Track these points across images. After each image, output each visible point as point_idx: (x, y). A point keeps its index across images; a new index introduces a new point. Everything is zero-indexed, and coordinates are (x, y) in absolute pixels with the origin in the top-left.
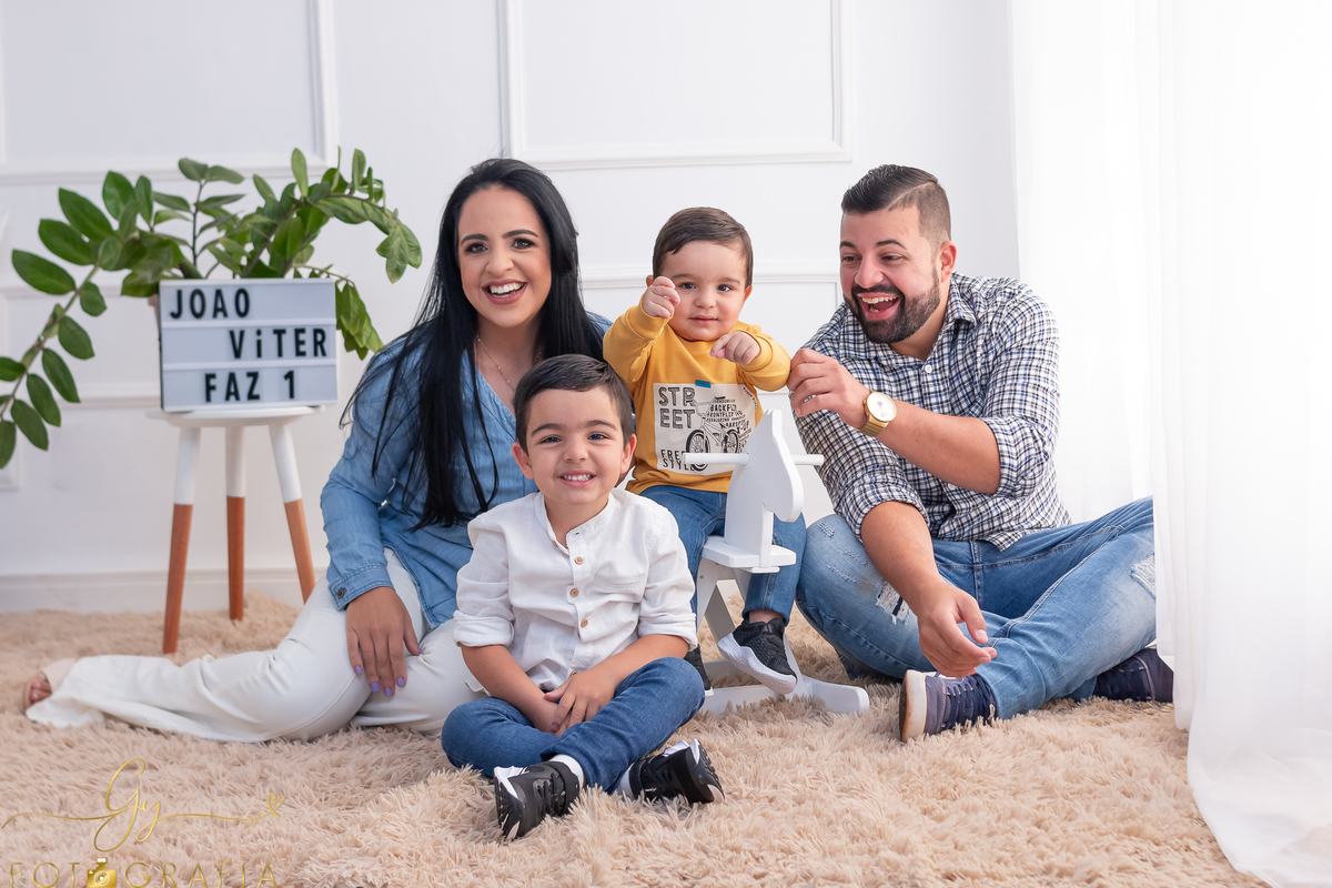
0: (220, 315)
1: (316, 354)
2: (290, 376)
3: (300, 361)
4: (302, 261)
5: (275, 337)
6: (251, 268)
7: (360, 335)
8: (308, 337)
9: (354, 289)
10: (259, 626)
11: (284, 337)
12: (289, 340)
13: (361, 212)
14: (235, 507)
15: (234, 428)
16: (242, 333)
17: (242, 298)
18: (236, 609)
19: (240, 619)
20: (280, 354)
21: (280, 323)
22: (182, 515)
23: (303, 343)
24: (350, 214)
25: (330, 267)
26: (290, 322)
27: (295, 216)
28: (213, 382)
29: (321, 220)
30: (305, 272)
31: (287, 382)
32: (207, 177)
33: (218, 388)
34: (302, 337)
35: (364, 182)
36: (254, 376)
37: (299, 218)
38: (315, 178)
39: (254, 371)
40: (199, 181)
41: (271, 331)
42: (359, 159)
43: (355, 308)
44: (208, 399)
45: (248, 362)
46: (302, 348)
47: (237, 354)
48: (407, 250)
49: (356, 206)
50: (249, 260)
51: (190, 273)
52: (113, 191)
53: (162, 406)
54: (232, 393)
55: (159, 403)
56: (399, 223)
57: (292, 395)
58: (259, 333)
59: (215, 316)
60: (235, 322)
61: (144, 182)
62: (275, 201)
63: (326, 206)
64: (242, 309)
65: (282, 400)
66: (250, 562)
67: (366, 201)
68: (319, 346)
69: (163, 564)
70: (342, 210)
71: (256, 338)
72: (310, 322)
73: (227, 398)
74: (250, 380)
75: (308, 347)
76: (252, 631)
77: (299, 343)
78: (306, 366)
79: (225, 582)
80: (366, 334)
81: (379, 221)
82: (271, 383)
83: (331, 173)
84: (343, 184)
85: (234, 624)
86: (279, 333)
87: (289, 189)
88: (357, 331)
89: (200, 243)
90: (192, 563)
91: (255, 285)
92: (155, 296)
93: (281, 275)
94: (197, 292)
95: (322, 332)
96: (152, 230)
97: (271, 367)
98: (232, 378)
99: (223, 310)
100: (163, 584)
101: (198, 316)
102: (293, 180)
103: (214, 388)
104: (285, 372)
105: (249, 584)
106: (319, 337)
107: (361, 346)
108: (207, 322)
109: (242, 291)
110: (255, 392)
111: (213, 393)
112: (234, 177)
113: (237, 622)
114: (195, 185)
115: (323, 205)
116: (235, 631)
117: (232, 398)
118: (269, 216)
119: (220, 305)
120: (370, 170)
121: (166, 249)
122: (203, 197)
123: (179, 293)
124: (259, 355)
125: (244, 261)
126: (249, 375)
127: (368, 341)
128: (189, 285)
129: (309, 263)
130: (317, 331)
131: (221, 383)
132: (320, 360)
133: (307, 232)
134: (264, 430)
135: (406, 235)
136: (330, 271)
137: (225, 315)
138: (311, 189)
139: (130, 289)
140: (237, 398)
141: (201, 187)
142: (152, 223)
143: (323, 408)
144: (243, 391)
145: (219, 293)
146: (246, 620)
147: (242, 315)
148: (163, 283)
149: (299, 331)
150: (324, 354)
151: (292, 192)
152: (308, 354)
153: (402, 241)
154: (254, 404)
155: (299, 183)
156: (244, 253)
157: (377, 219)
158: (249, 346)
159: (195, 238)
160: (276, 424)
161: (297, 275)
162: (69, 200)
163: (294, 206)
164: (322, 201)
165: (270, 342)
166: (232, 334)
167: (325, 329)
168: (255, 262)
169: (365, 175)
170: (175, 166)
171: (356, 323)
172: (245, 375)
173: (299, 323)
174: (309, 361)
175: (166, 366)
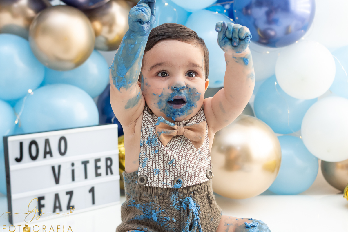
0: (48, 156)
1: (107, 174)
2: (92, 190)
3: (99, 179)
5: (83, 166)
8: (102, 164)
11: (88, 166)
12: (91, 167)
16: (60, 167)
17: (63, 142)
20: (86, 177)
21: (85, 157)
23: (99, 168)
26: (91, 157)
28: (43, 202)
31: (91, 195)
33: (47, 205)
34: (99, 164)
36: (70, 193)
39: (69, 190)
41: (80, 163)
45: (66, 185)
46: (99, 171)
47: (57, 181)
53: (12, 224)
54: (57, 207)
57: (93, 203)
58: (73, 165)
59: (45, 157)
60: (56, 160)
64: (63, 150)
65: (87, 207)
68: (108, 167)
71: (71, 168)
72: (104, 154)
73: (54, 211)
74: (68, 196)
77: (97, 168)
78: (102, 183)
82: (80, 197)
86: (85, 163)
91: (70, 134)
94: (33, 142)
95: (110, 159)
97: (81, 186)
98: (57, 196)
99: (50, 153)
101: (34, 158)
103: (44, 206)
104: (89, 188)
106: (109, 163)
108: (41, 161)
109: (63, 138)
110: (72, 204)
111: (43, 210)
117: (58, 210)
119: (48, 150)
123: (21, 144)
124: (73, 179)
126: (68, 193)
130: (108, 159)
131: (49, 203)
137: (51, 156)
140: (61, 210)
144: (64, 204)
145: (47, 141)
147: (62, 154)
148: (10, 139)
149: (97, 160)
150: (112, 173)
152: (102, 174)
158: (65, 175)
165: (79, 169)
166: (53, 168)
167: (112, 157)
172: (65, 193)
173: (97, 156)
174: (104, 178)
175: (14, 196)
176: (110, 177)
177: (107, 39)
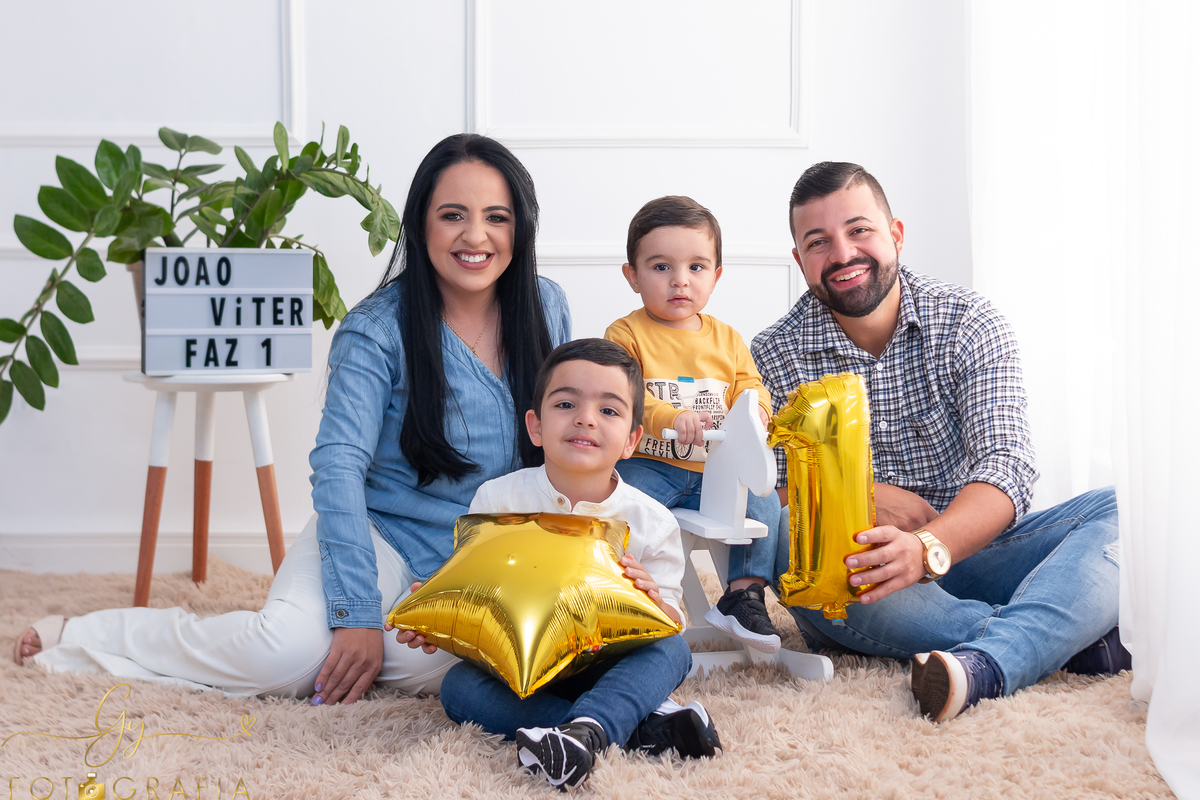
0: (202, 282)
1: (292, 323)
2: (267, 343)
3: (278, 329)
4: (276, 232)
5: (254, 305)
6: (230, 237)
7: (328, 305)
8: (285, 306)
9: (323, 259)
10: (222, 588)
11: (263, 305)
13: (343, 186)
14: (202, 470)
15: (205, 393)
16: (223, 301)
17: (224, 266)
18: (198, 573)
19: (203, 582)
20: (258, 322)
21: (259, 292)
22: (156, 476)
23: (281, 311)
24: (329, 187)
25: (299, 237)
26: (268, 291)
27: (273, 188)
28: (193, 348)
29: (299, 192)
30: (277, 242)
31: (264, 350)
32: (187, 147)
33: (198, 353)
34: (280, 306)
35: (347, 156)
36: (233, 342)
37: (279, 190)
38: (295, 152)
39: (233, 337)
40: (180, 151)
41: (251, 300)
42: (344, 135)
43: (324, 278)
44: (188, 364)
45: (228, 329)
46: (280, 317)
47: (218, 321)
48: (388, 224)
49: (338, 181)
50: (229, 230)
51: (171, 241)
52: (106, 159)
53: (143, 370)
54: (211, 359)
55: (139, 366)
56: (380, 199)
57: (268, 363)
58: (239, 301)
59: (197, 283)
60: (216, 290)
61: (134, 151)
62: (257, 171)
63: (306, 178)
64: (224, 277)
65: (258, 367)
66: (215, 526)
67: (348, 175)
68: (296, 316)
69: (136, 527)
70: (323, 183)
71: (236, 305)
72: (288, 291)
73: (207, 364)
74: (229, 346)
75: (285, 316)
76: (216, 594)
77: (277, 311)
78: (284, 335)
79: (189, 545)
80: (334, 303)
81: (362, 197)
82: (248, 350)
83: (312, 148)
84: (323, 158)
85: (198, 587)
86: (258, 301)
87: (272, 161)
88: (325, 302)
89: (178, 211)
90: (165, 526)
91: (236, 254)
92: (140, 262)
93: (258, 246)
94: (182, 260)
95: (299, 301)
96: (140, 198)
97: (249, 334)
98: (212, 344)
99: (206, 278)
100: (136, 545)
101: (181, 282)
102: (275, 153)
103: (194, 353)
104: (263, 339)
105: (212, 546)
106: (296, 307)
107: (329, 316)
108: (190, 288)
109: (223, 260)
110: (234, 359)
111: (193, 359)
112: (213, 148)
113: (200, 584)
114: (175, 154)
115: (304, 177)
116: (200, 592)
117: (211, 364)
118: (251, 188)
119: (202, 273)
120: (355, 147)
121: (157, 217)
122: (182, 167)
123: (164, 260)
124: (238, 322)
125: (221, 230)
126: (228, 341)
127: (335, 312)
128: (173, 253)
129: (281, 234)
130: (295, 301)
131: (201, 349)
132: (296, 329)
133: (285, 204)
134: (239, 395)
135: (387, 210)
136: (301, 241)
137: (207, 283)
138: (293, 162)
139: (116, 255)
140: (216, 364)
141: (181, 157)
142: (141, 192)
143: (296, 376)
144: (222, 357)
145: (202, 261)
146: (209, 582)
147: (224, 283)
148: (149, 250)
149: (277, 300)
150: (300, 323)
151: (275, 164)
152: (284, 322)
153: (383, 215)
154: (232, 370)
155: (280, 155)
156: (222, 221)
157: (357, 193)
158: (229, 314)
159: (173, 206)
160: (251, 390)
161: (271, 245)
162: (65, 167)
163: (276, 177)
164: (303, 175)
165: (249, 310)
166: (213, 301)
167: (302, 298)
168: (235, 232)
169: (348, 150)
170: (156, 134)
171: (324, 293)
172: (224, 341)
173: (278, 292)
174: (286, 329)
175: (149, 331)
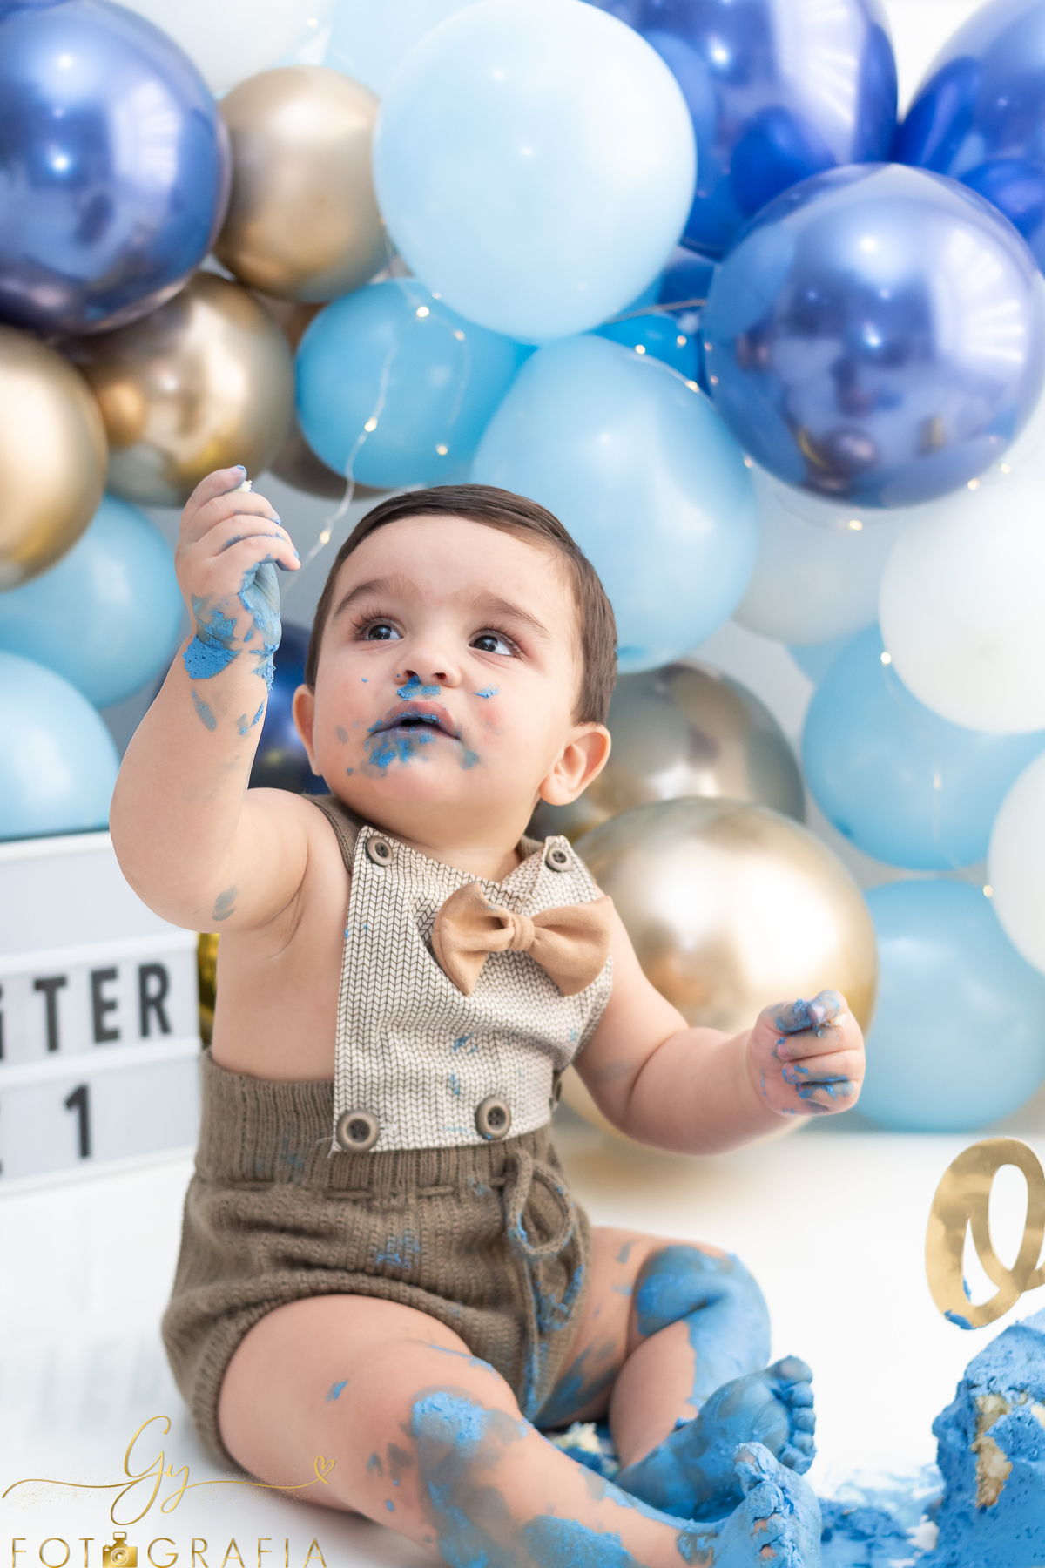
1: (145, 1031)
2: (79, 1100)
3: (109, 1054)
5: (39, 998)
8: (124, 991)
11: (62, 995)
12: (75, 1005)
20: (53, 1043)
21: (48, 964)
23: (112, 1006)
26: (76, 956)
31: (71, 1120)
34: (109, 990)
41: (28, 985)
46: (110, 1020)
57: (85, 1150)
65: (57, 1166)
68: (152, 1006)
72: (129, 950)
75: (125, 1017)
77: (101, 1007)
78: (120, 1069)
86: (49, 986)
95: (160, 971)
97: (30, 1081)
104: (67, 1090)
106: (154, 985)
130: (151, 970)
132: (155, 1048)
149: (102, 976)
150: (165, 1028)
152: (125, 1033)
165: (25, 1013)
167: (169, 965)
173: (101, 956)
174: (132, 1051)
176: (158, 1046)
177: (169, 459)
